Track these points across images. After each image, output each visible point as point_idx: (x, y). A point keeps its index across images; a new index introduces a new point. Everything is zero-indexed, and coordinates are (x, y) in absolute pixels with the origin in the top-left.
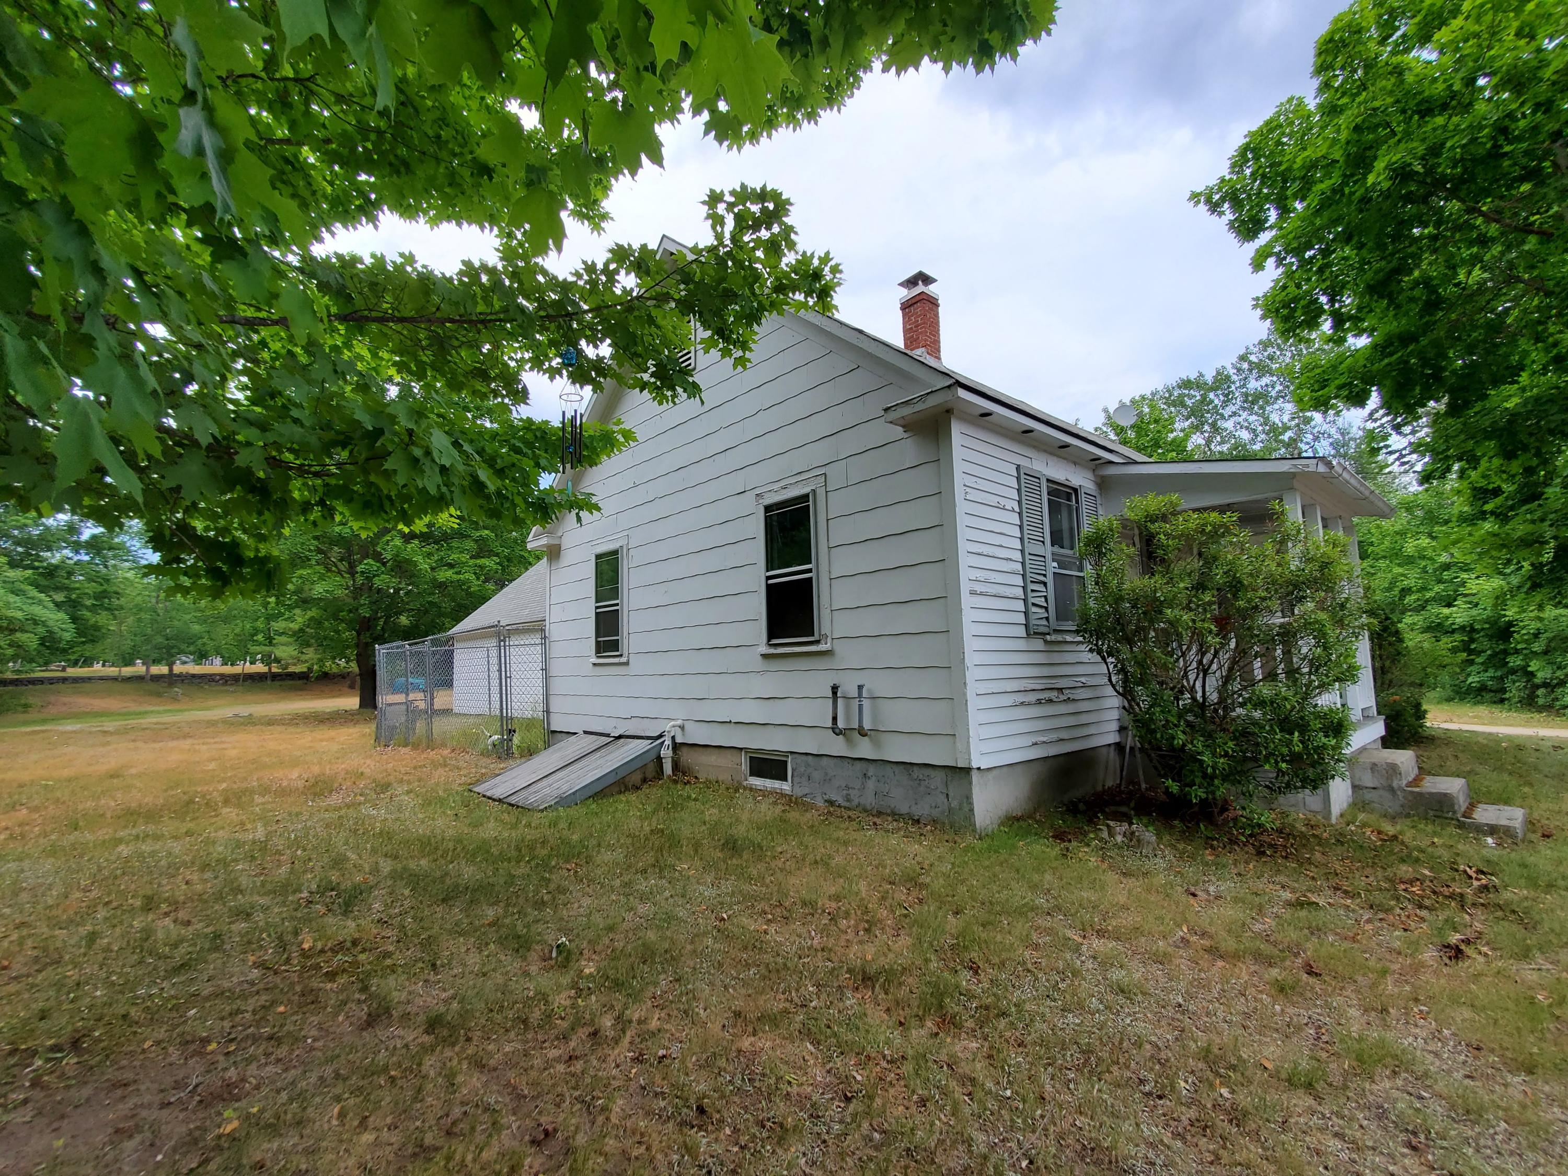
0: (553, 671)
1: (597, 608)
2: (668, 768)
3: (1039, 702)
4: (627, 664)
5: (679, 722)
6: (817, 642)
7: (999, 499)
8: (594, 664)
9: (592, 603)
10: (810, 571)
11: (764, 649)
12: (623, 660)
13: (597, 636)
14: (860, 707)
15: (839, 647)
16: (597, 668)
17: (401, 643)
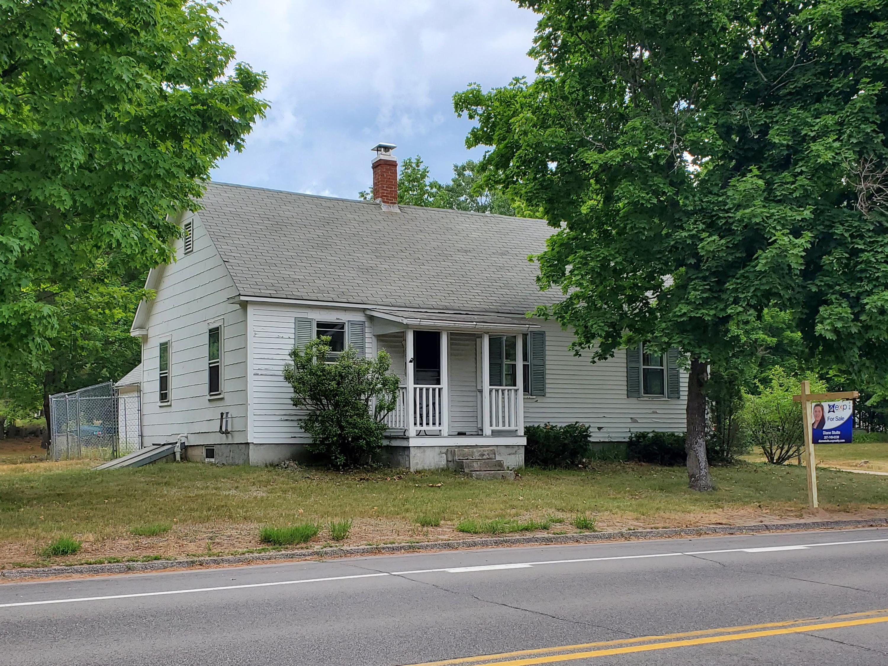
0: (144, 412)
1: (161, 374)
2: (178, 457)
3: (298, 420)
4: (170, 406)
5: (185, 435)
6: (220, 394)
7: (279, 334)
8: (160, 407)
9: (158, 372)
10: (218, 362)
11: (209, 397)
12: (169, 403)
13: (161, 390)
14: (227, 421)
15: (226, 396)
16: (162, 409)
17: (63, 394)
